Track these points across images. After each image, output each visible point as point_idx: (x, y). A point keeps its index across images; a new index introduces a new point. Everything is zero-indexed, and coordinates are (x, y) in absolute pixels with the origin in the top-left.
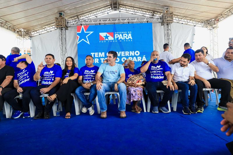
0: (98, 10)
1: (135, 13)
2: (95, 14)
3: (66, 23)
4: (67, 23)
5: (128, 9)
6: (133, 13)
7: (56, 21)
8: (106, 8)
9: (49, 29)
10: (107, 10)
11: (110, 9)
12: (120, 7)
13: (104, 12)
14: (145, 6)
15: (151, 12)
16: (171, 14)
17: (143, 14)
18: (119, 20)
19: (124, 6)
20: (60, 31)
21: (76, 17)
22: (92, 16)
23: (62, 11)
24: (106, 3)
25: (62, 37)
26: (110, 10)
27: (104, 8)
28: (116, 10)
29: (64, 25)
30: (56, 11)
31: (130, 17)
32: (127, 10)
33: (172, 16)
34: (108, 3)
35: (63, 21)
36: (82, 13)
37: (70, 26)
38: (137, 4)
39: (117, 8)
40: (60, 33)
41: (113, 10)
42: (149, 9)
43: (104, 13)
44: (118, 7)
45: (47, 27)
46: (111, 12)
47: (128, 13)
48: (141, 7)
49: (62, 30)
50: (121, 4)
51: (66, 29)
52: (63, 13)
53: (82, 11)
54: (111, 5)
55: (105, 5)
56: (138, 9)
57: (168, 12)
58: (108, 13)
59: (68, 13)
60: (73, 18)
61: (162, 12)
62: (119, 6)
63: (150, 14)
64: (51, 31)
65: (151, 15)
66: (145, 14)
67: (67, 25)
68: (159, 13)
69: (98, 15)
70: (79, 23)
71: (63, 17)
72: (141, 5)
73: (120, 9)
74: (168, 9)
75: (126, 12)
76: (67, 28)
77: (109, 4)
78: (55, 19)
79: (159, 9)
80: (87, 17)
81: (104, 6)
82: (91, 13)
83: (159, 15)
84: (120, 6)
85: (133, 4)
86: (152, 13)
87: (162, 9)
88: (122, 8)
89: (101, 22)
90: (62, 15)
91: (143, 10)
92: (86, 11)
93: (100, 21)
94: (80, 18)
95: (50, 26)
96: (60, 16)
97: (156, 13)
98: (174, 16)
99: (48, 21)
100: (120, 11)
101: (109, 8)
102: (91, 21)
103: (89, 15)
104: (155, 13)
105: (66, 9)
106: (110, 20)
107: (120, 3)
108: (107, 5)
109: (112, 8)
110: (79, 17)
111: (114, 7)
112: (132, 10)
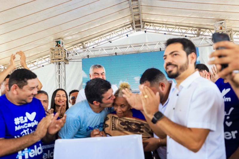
0: (113, 32)
1: (169, 33)
2: (108, 37)
3: (65, 55)
4: (67, 55)
5: (157, 28)
6: (166, 33)
7: (52, 53)
8: (124, 28)
9: (40, 64)
10: (125, 31)
11: (131, 29)
12: (146, 25)
13: (121, 34)
14: (184, 22)
15: (194, 29)
16: (229, 31)
17: (182, 34)
18: (145, 45)
19: (152, 24)
20: (56, 67)
21: (81, 44)
22: (103, 42)
23: (59, 39)
24: (124, 22)
25: (59, 76)
26: (131, 31)
27: (121, 29)
28: (139, 30)
29: (63, 59)
30: (52, 39)
31: (161, 41)
32: (156, 30)
33: (230, 34)
34: (128, 21)
35: (62, 52)
36: (88, 38)
37: (71, 59)
38: (172, 20)
39: (140, 27)
40: (57, 69)
41: (135, 31)
42: (191, 25)
43: (121, 36)
44: (142, 26)
45: (37, 60)
46: (131, 33)
47: (158, 33)
48: (178, 24)
49: (59, 64)
50: (147, 21)
51: (65, 64)
52: (61, 40)
53: (88, 35)
54: (132, 24)
55: (123, 25)
56: (174, 27)
57: (223, 28)
58: (127, 35)
59: (69, 40)
60: (75, 46)
61: (213, 28)
62: (144, 25)
63: (193, 32)
64: (43, 66)
65: (195, 34)
66: (185, 33)
67: (67, 58)
68: (208, 30)
69: (112, 39)
70: (85, 54)
71: (61, 46)
72: (177, 22)
73: (146, 29)
74: (223, 24)
75: (156, 33)
76: (66, 61)
77: (129, 23)
78: (49, 49)
79: (208, 24)
80: (96, 44)
81: (121, 26)
82: (102, 37)
83: (208, 32)
84: (146, 23)
85: (165, 20)
86: (196, 30)
87: (213, 24)
88: (148, 27)
89: (117, 51)
90: (60, 43)
91: (181, 27)
92: (96, 35)
93: (116, 48)
94: (86, 45)
95: (41, 59)
96: (57, 46)
97: (204, 30)
98: (233, 33)
99: (39, 52)
100: (145, 32)
101: (129, 27)
102: (103, 50)
103: (100, 41)
104: (202, 30)
105: (65, 35)
106: (130, 47)
107: (144, 21)
108: (126, 24)
109: (133, 29)
110: (84, 43)
111: (136, 27)
112: (164, 29)
